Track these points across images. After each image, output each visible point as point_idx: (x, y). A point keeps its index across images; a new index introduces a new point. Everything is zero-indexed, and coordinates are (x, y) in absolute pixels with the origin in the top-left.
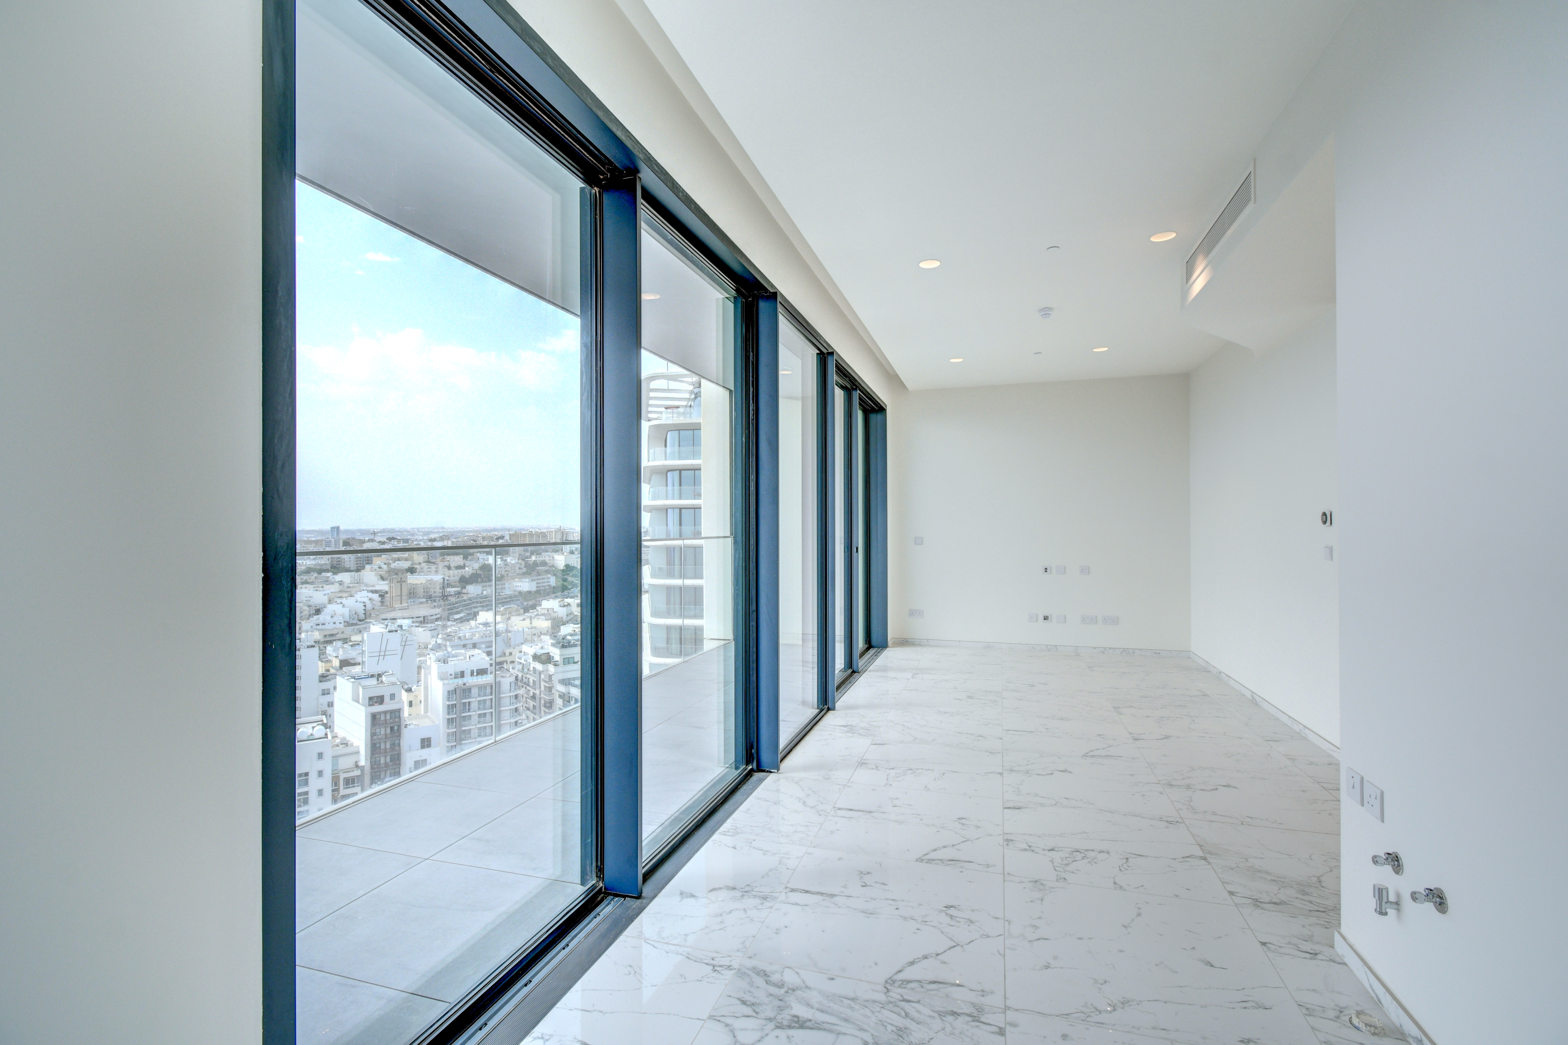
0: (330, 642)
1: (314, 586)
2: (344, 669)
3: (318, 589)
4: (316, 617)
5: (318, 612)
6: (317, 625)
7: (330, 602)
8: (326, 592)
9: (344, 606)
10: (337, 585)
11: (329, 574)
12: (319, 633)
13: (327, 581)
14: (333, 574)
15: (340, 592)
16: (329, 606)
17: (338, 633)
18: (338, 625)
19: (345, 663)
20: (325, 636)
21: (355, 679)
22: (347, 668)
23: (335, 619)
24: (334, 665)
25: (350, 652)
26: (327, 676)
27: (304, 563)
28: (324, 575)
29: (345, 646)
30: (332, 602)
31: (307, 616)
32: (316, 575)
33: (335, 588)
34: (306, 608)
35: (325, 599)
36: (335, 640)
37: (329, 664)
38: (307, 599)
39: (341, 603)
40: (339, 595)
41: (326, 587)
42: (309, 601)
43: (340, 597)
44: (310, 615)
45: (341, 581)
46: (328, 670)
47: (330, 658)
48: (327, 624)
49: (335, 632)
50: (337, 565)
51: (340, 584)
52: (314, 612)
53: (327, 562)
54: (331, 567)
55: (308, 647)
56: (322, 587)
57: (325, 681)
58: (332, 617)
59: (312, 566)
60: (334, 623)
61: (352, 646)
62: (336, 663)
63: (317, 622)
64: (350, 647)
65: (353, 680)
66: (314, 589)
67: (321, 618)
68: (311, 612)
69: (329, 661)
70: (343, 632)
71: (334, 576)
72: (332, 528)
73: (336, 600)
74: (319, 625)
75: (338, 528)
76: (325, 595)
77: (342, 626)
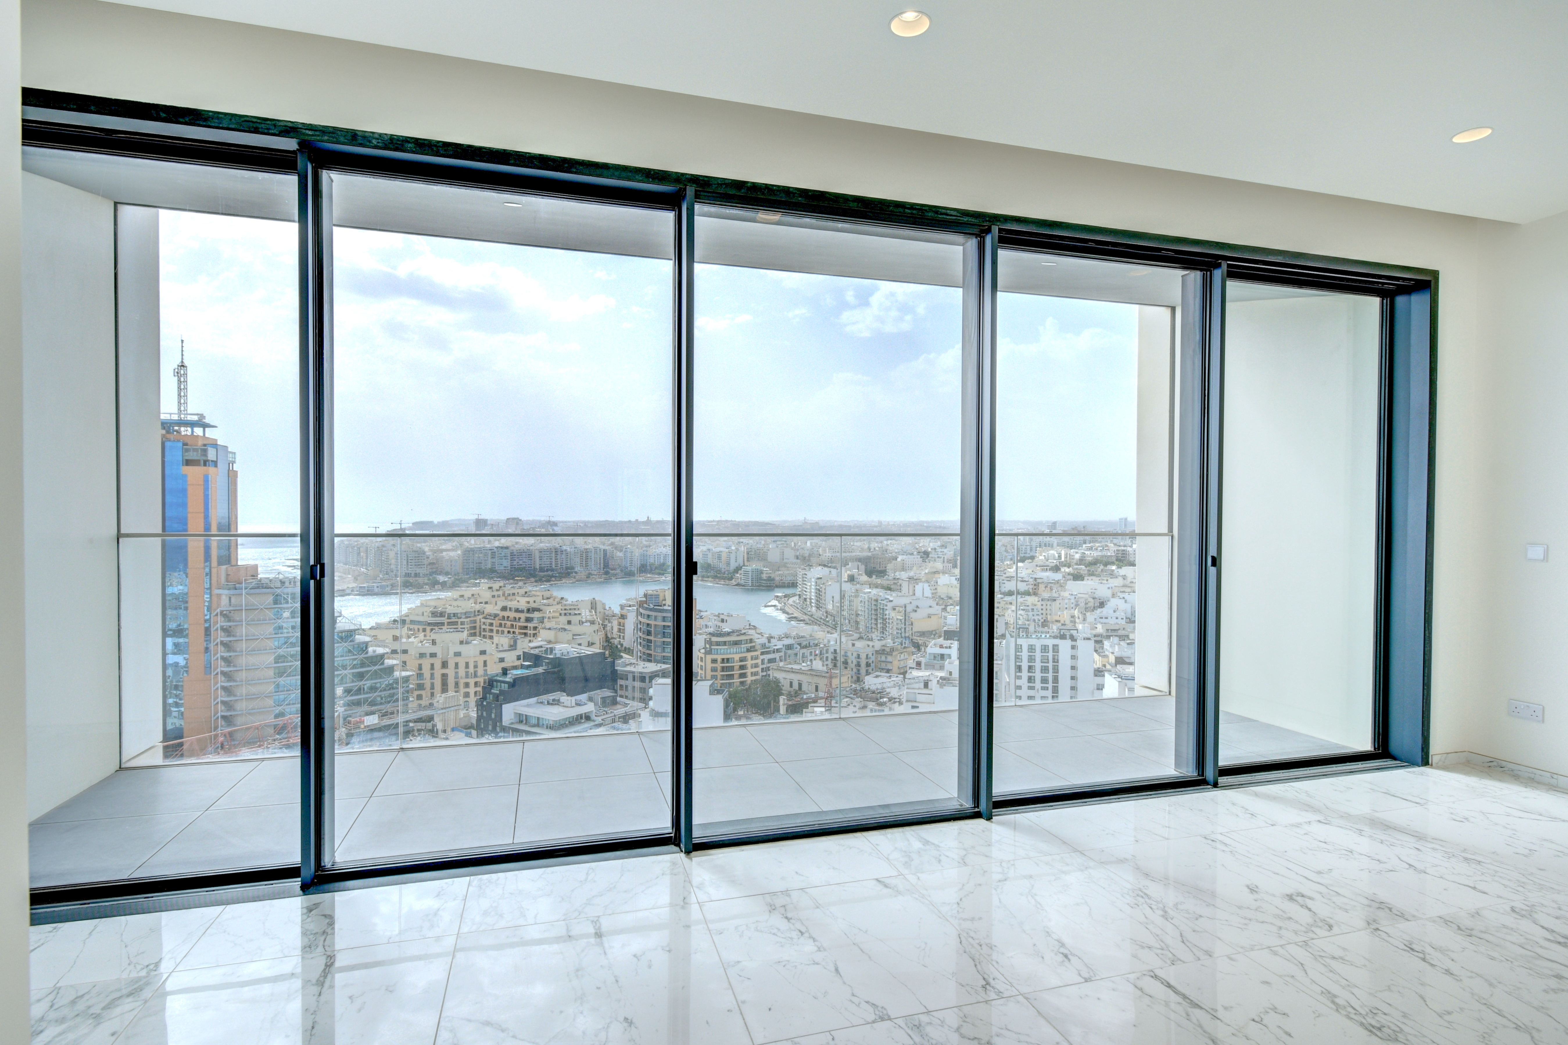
0: (1108, 637)
1: (1099, 578)
2: (1118, 666)
3: (1103, 582)
4: (1099, 610)
5: (1102, 605)
6: (1100, 618)
7: (1113, 596)
8: (1110, 586)
9: (1126, 602)
10: (1120, 579)
11: (1114, 567)
12: (1102, 626)
13: (1112, 575)
14: (1118, 568)
15: (1123, 586)
16: (1112, 600)
17: (1119, 629)
18: (1120, 621)
19: (1120, 661)
20: (1108, 630)
21: (1122, 679)
22: (1121, 666)
23: (1117, 614)
24: (1110, 661)
25: (1126, 650)
26: (1102, 671)
27: (1092, 555)
28: (1110, 568)
29: (1122, 643)
30: (1115, 596)
31: (1092, 608)
32: (1102, 567)
33: (1118, 582)
34: (1091, 600)
35: (1108, 593)
36: (1112, 636)
37: (1105, 660)
38: (1092, 591)
39: (1124, 598)
40: (1122, 590)
41: (1110, 580)
42: (1094, 593)
43: (1123, 592)
44: (1094, 607)
45: (1125, 576)
46: (1104, 666)
47: (1107, 653)
48: (1109, 618)
49: (1117, 628)
50: (1122, 557)
51: (1124, 579)
52: (1098, 604)
53: (1113, 554)
54: (1117, 560)
55: (1084, 639)
56: (1107, 580)
57: (1100, 676)
58: (1114, 612)
59: (1099, 558)
60: (1117, 618)
61: (1128, 644)
62: (1112, 659)
63: (1101, 615)
64: (1126, 645)
65: (1120, 680)
66: (1100, 581)
67: (1105, 611)
68: (1096, 605)
69: (1106, 656)
70: (1124, 629)
71: (1119, 570)
72: (1120, 519)
73: (1119, 594)
74: (1102, 618)
75: (1126, 519)
76: (1109, 588)
77: (1123, 622)
